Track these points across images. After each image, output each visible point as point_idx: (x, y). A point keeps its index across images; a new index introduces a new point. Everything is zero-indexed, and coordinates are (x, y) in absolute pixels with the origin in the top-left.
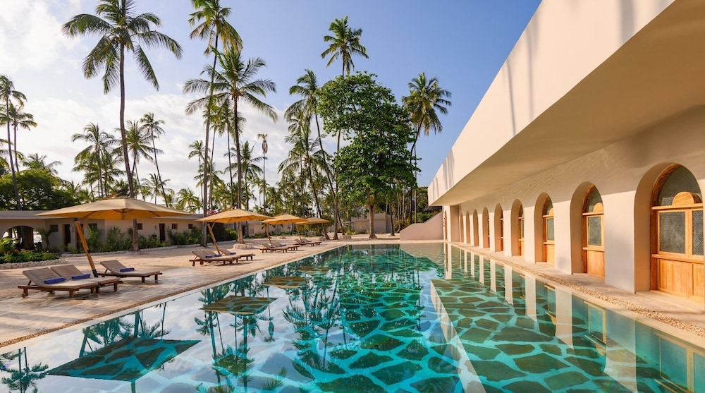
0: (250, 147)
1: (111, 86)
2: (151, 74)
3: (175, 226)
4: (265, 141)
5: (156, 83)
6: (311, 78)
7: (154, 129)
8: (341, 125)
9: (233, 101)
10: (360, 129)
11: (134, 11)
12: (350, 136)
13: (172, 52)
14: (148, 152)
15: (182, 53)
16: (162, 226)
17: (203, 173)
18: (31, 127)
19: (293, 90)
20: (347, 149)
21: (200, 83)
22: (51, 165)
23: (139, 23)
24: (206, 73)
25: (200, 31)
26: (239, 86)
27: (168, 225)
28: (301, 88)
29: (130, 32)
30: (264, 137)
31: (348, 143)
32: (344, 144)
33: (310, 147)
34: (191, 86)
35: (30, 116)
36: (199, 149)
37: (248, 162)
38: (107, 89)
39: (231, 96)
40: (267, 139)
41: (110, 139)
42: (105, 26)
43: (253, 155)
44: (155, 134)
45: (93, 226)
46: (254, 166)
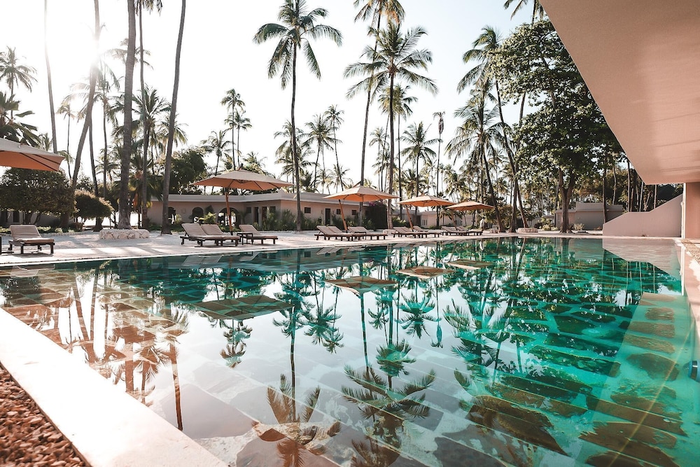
0: (424, 128)
1: (287, 83)
2: (315, 65)
3: (339, 212)
4: (441, 120)
5: (319, 74)
6: (490, 37)
7: (336, 121)
8: (526, 86)
9: (390, 80)
10: (551, 89)
11: (305, 11)
12: (539, 99)
13: (334, 41)
14: (330, 143)
15: (342, 40)
16: (328, 211)
17: (381, 161)
18: (247, 128)
19: (468, 55)
20: (532, 118)
21: (358, 67)
22: (261, 160)
23: (308, 20)
24: (365, 55)
25: (363, 14)
26: (398, 62)
27: (333, 211)
28: (478, 52)
29: (302, 30)
30: (440, 115)
31: (535, 110)
32: (529, 110)
33: (485, 120)
34: (350, 70)
35: (247, 120)
36: (379, 136)
37: (421, 144)
38: (284, 85)
39: (388, 74)
40: (444, 117)
41: (301, 134)
42: (281, 29)
43: (427, 138)
44: (336, 125)
45: (273, 209)
46: (427, 149)
